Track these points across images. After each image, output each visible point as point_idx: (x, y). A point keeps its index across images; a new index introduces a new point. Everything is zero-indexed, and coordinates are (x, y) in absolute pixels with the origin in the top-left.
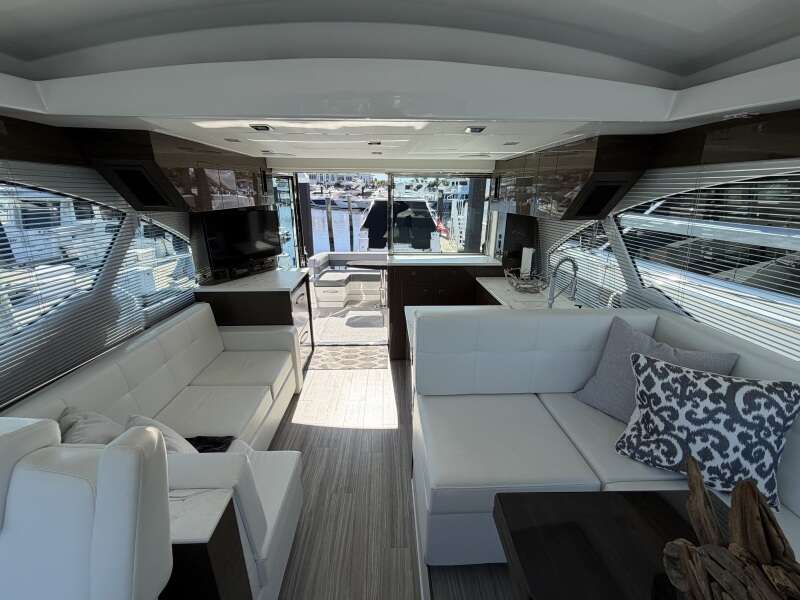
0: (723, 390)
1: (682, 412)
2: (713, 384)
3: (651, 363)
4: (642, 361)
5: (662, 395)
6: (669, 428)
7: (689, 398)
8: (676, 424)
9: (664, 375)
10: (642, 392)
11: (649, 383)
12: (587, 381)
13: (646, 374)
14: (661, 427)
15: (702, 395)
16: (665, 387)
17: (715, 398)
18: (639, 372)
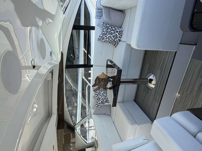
0: (97, 95)
1: (102, 98)
2: (96, 97)
3: (96, 104)
4: (97, 106)
5: (100, 101)
6: (105, 99)
7: (99, 98)
8: (104, 98)
9: (97, 102)
10: (102, 104)
11: (100, 103)
12: (107, 115)
13: (98, 104)
14: (105, 100)
15: (98, 97)
16: (99, 101)
17: (98, 96)
18: (99, 105)
